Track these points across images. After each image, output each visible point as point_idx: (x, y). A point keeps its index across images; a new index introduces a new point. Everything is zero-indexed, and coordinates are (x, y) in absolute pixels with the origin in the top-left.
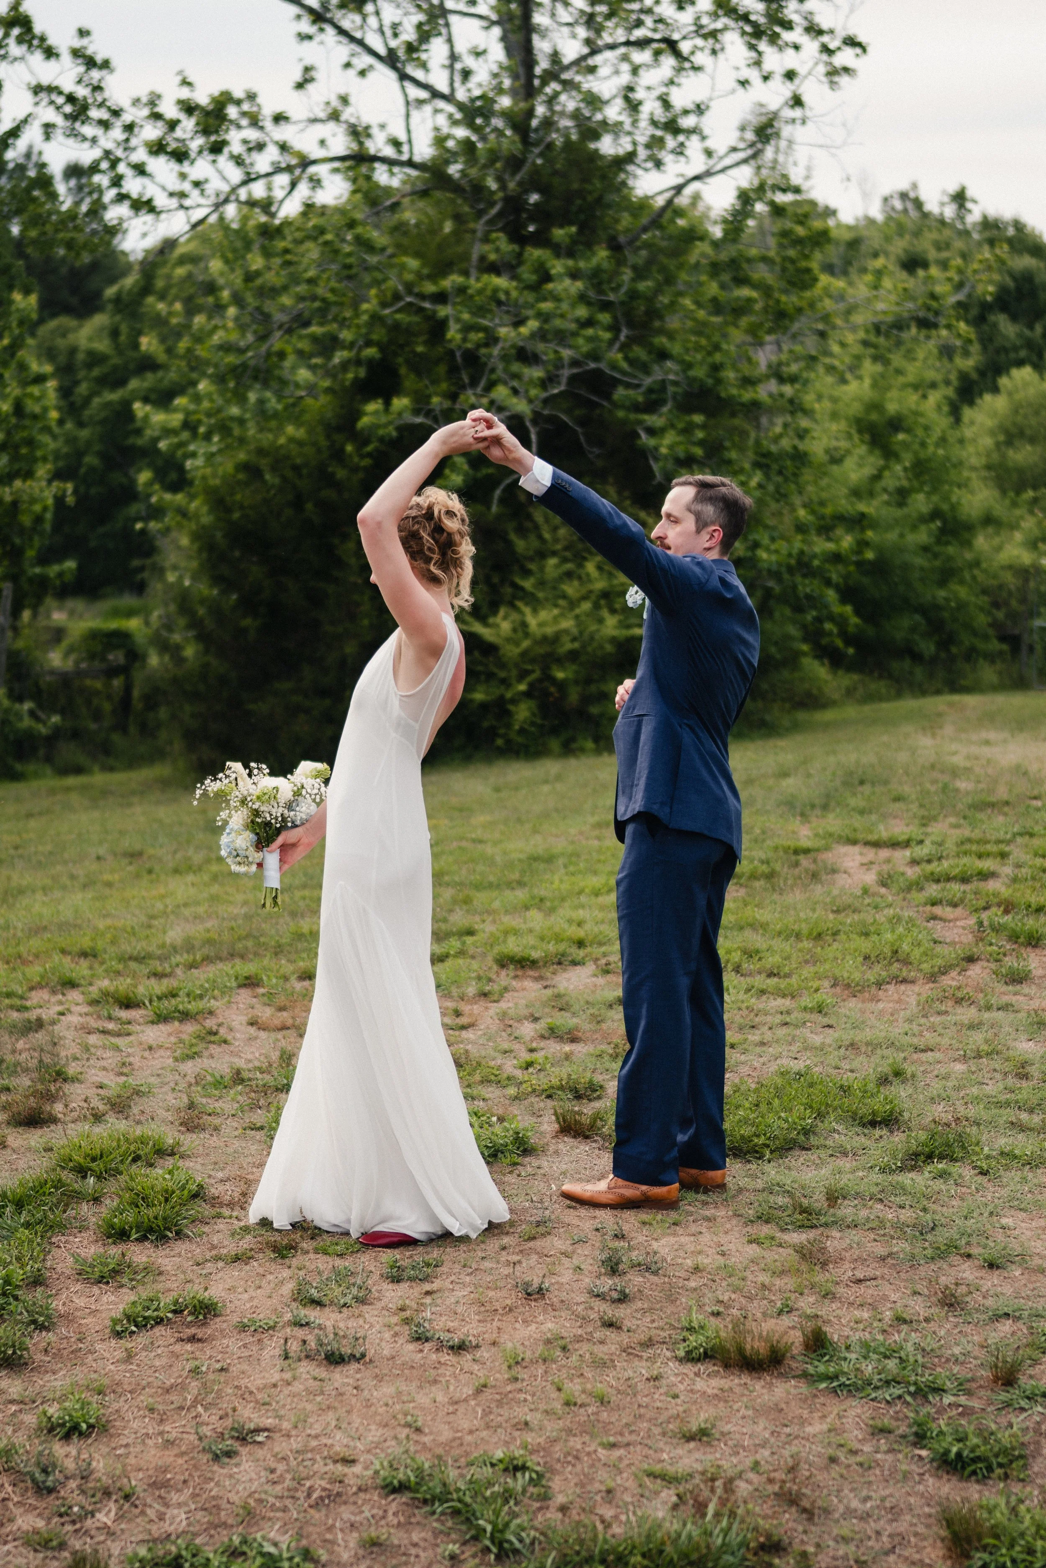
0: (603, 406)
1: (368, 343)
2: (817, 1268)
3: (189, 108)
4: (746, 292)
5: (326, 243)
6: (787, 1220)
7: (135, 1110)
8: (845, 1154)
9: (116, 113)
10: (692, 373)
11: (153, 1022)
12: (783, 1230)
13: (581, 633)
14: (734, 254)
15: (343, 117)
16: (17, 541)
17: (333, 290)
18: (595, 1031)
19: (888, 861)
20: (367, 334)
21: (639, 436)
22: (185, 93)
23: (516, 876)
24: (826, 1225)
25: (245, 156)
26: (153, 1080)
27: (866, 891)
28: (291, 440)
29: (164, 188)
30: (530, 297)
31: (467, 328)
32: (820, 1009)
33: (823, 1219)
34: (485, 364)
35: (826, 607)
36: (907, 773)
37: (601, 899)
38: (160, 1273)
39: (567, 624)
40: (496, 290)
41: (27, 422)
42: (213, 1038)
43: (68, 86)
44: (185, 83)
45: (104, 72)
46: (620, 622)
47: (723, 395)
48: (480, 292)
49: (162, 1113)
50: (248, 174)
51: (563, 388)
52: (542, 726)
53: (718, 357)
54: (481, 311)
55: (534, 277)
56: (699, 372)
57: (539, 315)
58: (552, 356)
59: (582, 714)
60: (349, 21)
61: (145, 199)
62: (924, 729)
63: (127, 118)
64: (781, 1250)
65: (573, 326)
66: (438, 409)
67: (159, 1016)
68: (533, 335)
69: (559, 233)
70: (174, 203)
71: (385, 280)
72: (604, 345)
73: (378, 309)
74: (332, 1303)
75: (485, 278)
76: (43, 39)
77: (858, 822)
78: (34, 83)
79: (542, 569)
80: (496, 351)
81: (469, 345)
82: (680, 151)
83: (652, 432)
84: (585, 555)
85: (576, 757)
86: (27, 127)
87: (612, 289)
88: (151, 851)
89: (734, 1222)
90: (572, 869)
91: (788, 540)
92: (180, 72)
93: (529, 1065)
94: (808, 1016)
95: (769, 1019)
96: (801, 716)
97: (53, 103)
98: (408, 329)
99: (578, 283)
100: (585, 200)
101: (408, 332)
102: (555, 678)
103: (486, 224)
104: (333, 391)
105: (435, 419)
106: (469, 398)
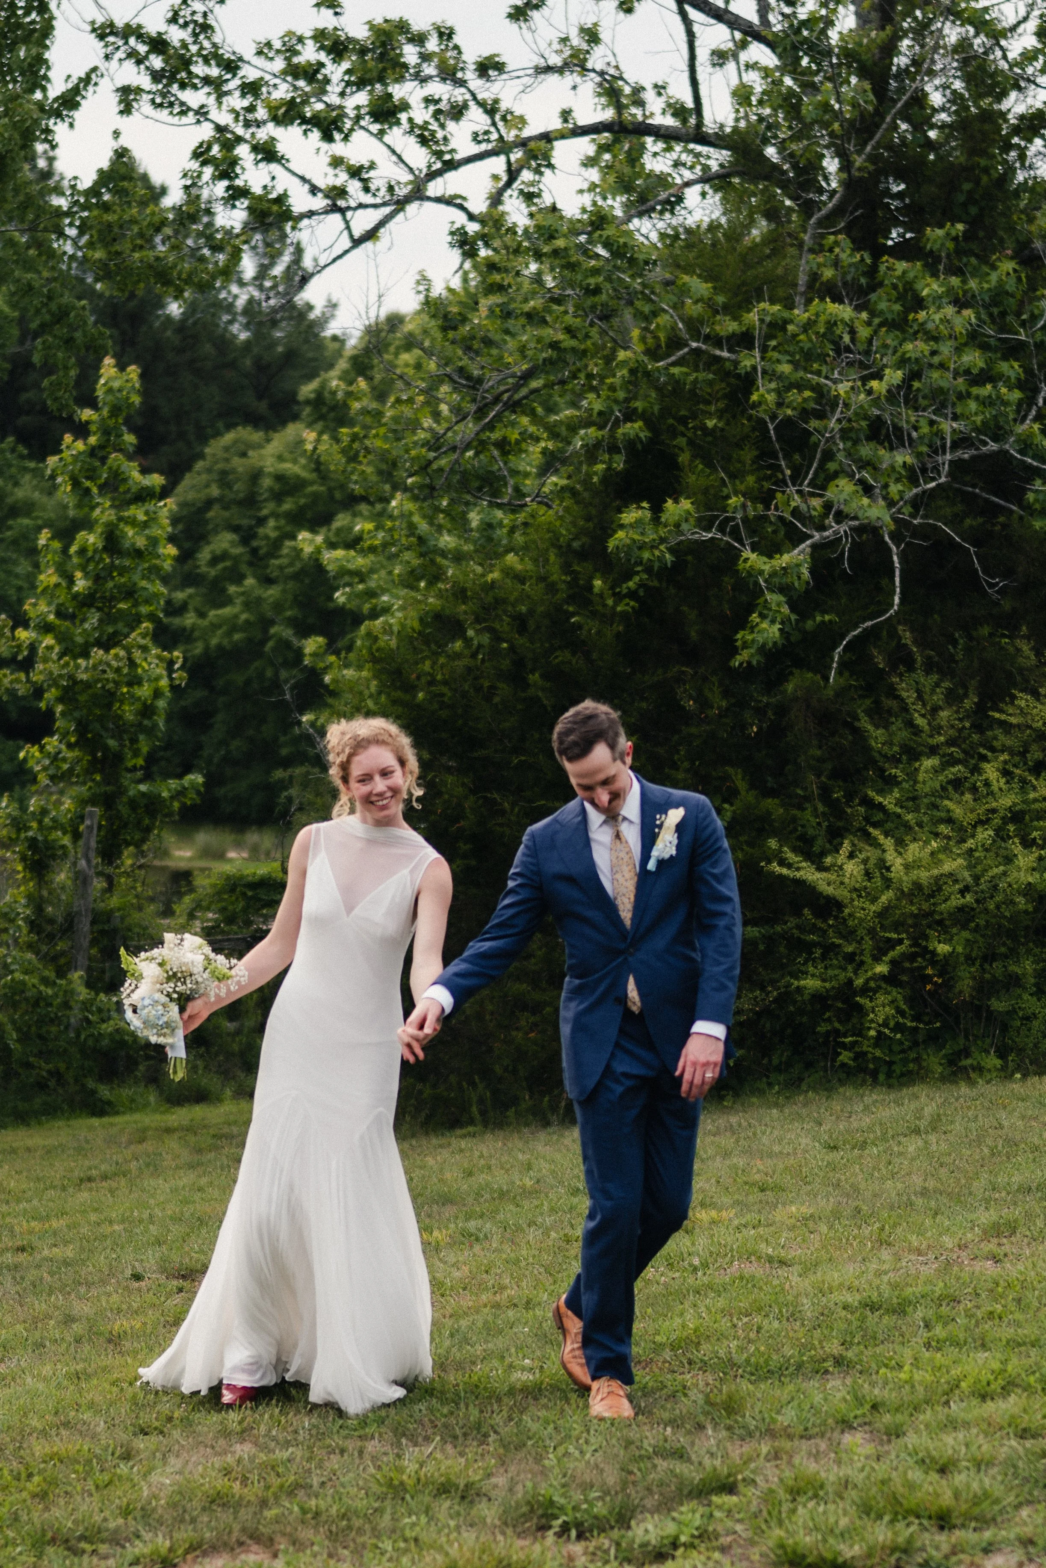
0: (1012, 512)
1: (630, 416)
3: (337, 46)
9: (231, 66)
13: (977, 878)
15: (589, 65)
16: (112, 743)
17: (569, 331)
20: (627, 400)
22: (326, 19)
25: (434, 126)
28: (508, 572)
29: (303, 179)
30: (889, 335)
31: (786, 386)
34: (816, 444)
37: (989, 1408)
39: (954, 864)
40: (831, 325)
41: (127, 562)
43: (155, 23)
48: (808, 328)
50: (441, 156)
51: (943, 480)
52: (914, 1031)
54: (809, 360)
55: (896, 306)
57: (902, 362)
58: (925, 430)
59: (978, 1010)
61: (273, 195)
63: (250, 73)
65: (960, 382)
66: (739, 516)
68: (892, 395)
69: (935, 235)
70: (319, 202)
71: (656, 313)
72: (1011, 412)
73: (644, 359)
75: (817, 306)
78: (100, 20)
79: (912, 776)
80: (833, 422)
81: (789, 412)
84: (983, 751)
85: (972, 1083)
86: (91, 88)
87: (1023, 324)
97: (132, 54)
98: (693, 391)
99: (968, 313)
100: (977, 182)
101: (694, 396)
102: (934, 953)
103: (820, 223)
104: (573, 493)
105: (735, 534)
106: (792, 499)
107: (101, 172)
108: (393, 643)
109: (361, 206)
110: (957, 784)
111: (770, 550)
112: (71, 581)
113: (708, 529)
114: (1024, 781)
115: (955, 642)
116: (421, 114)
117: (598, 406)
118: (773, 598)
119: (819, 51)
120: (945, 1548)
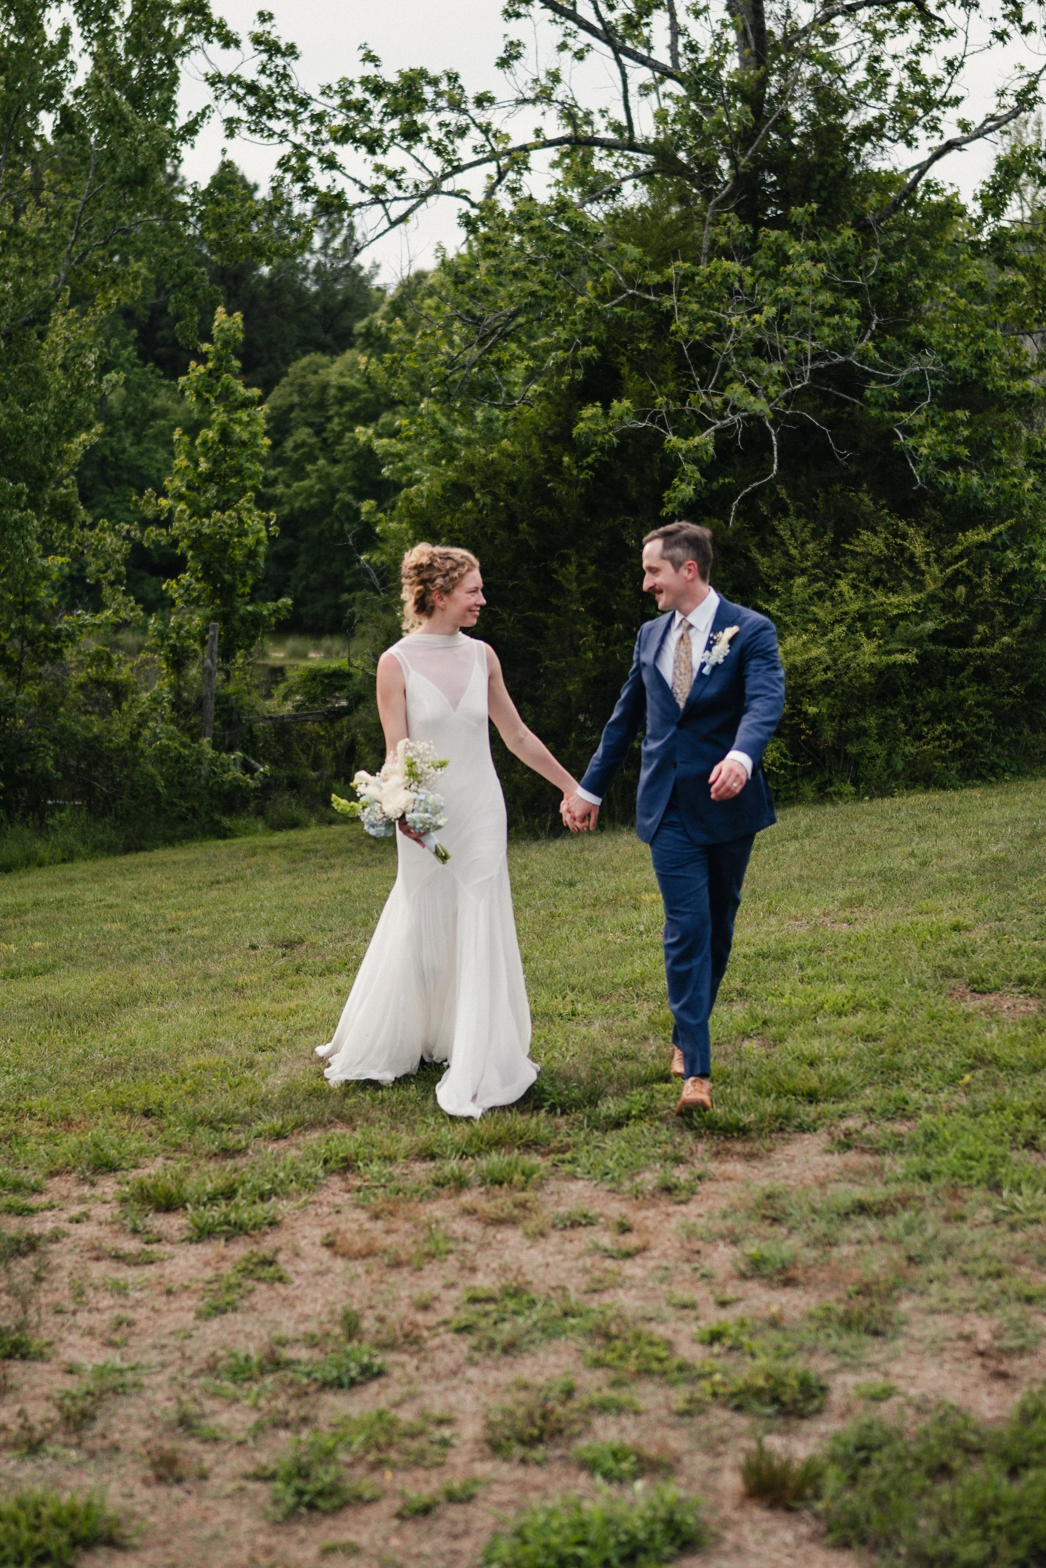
0: (855, 404)
1: (586, 342)
3: (377, 88)
4: (1011, 276)
9: (303, 103)
10: (953, 363)
11: (191, 1240)
13: (835, 661)
14: (997, 231)
15: (554, 98)
16: (227, 577)
17: (543, 283)
20: (584, 331)
21: (895, 436)
22: (369, 70)
25: (446, 142)
28: (503, 453)
29: (355, 180)
30: (766, 282)
31: (694, 320)
34: (717, 359)
39: (819, 651)
40: (726, 276)
41: (236, 450)
42: (265, 1272)
43: (249, 74)
44: (370, 58)
45: (289, 59)
46: (879, 647)
47: (990, 387)
48: (710, 278)
49: (136, 1435)
50: (451, 162)
51: (806, 382)
52: (793, 768)
53: (982, 345)
54: (709, 300)
55: (771, 262)
56: (962, 363)
57: (776, 301)
58: (793, 348)
59: (838, 752)
61: (334, 192)
63: (316, 108)
65: (817, 314)
66: (664, 410)
67: (201, 1230)
68: (769, 324)
69: (797, 212)
70: (367, 197)
71: (603, 270)
72: (853, 335)
73: (595, 302)
75: (716, 263)
76: (221, 25)
78: (211, 72)
79: (788, 590)
80: (728, 344)
81: (697, 338)
82: (932, 125)
83: (909, 431)
84: (838, 572)
85: (834, 804)
86: (205, 120)
87: (860, 273)
92: (363, 46)
93: (716, 1336)
97: (234, 96)
98: (630, 324)
99: (821, 266)
100: (826, 174)
101: (631, 327)
102: (806, 713)
103: (717, 205)
104: (548, 396)
105: (661, 423)
106: (701, 398)
107: (214, 178)
108: (424, 504)
109: (396, 199)
110: (820, 595)
111: (686, 433)
112: (197, 464)
113: (642, 420)
114: (867, 592)
115: (817, 496)
116: (436, 134)
117: (564, 336)
118: (689, 468)
119: (715, 85)
120: (813, 1115)
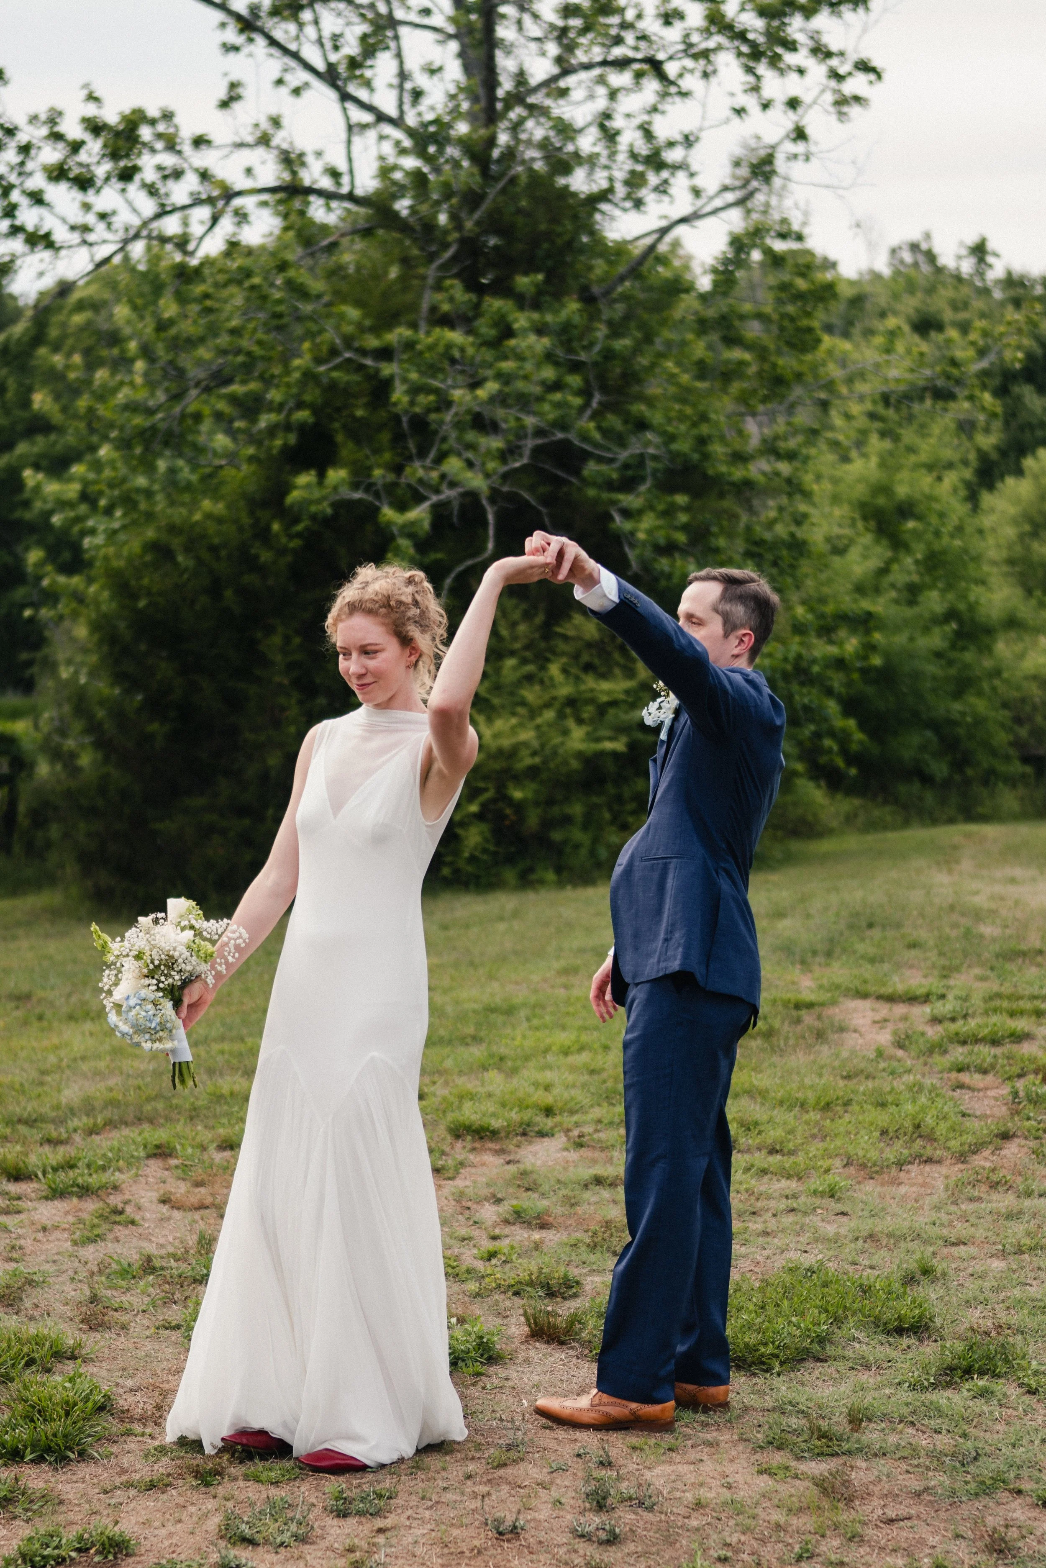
0: (570, 483)
1: (300, 405)
2: (841, 1505)
3: (95, 127)
4: (737, 354)
5: (253, 288)
6: (804, 1446)
7: (28, 1304)
8: (868, 1367)
9: (10, 132)
10: (674, 447)
11: (47, 1198)
12: (799, 1458)
13: (543, 746)
14: (725, 309)
15: (275, 142)
17: (260, 343)
18: (569, 1216)
19: (905, 1018)
20: (299, 395)
21: (612, 519)
22: (91, 110)
23: (470, 1030)
24: (849, 1453)
25: (159, 185)
26: (47, 1267)
27: (880, 1054)
28: (209, 516)
29: (64, 220)
30: (488, 355)
31: (415, 390)
32: (832, 1194)
33: (845, 1446)
34: (436, 432)
35: (826, 720)
36: (922, 915)
37: (571, 1059)
38: (61, 1502)
39: (527, 735)
40: (449, 346)
42: (118, 1218)
44: (92, 98)
46: (588, 734)
47: (710, 472)
48: (430, 348)
49: (59, 1308)
50: (163, 205)
51: (525, 461)
52: (495, 854)
53: (705, 429)
54: (433, 370)
55: (493, 332)
56: (683, 446)
57: (498, 375)
58: (512, 423)
59: (542, 839)
60: (284, 30)
61: (42, 232)
62: (938, 864)
63: (22, 137)
64: (798, 1482)
65: (538, 390)
66: (380, 482)
67: (54, 1190)
69: (524, 282)
70: (75, 237)
71: (321, 331)
72: (573, 412)
73: (311, 365)
74: (266, 1542)
75: (437, 331)
77: (868, 971)
80: (448, 417)
81: (417, 410)
82: (662, 189)
83: (627, 513)
84: (548, 655)
85: (535, 890)
87: (584, 348)
88: (40, 993)
89: (740, 1448)
90: (535, 1022)
91: (783, 641)
92: (86, 86)
93: (492, 1255)
94: (818, 1201)
95: (772, 1204)
96: (795, 846)
98: (346, 390)
99: (545, 340)
100: (553, 244)
101: (347, 393)
102: (511, 798)
103: (438, 269)
104: (259, 460)
105: (377, 495)
106: (417, 471)
108: (123, 564)
109: (105, 242)
111: (402, 507)
113: (357, 491)
114: (577, 677)
117: (278, 398)
118: (404, 543)
120: (551, 1125)
